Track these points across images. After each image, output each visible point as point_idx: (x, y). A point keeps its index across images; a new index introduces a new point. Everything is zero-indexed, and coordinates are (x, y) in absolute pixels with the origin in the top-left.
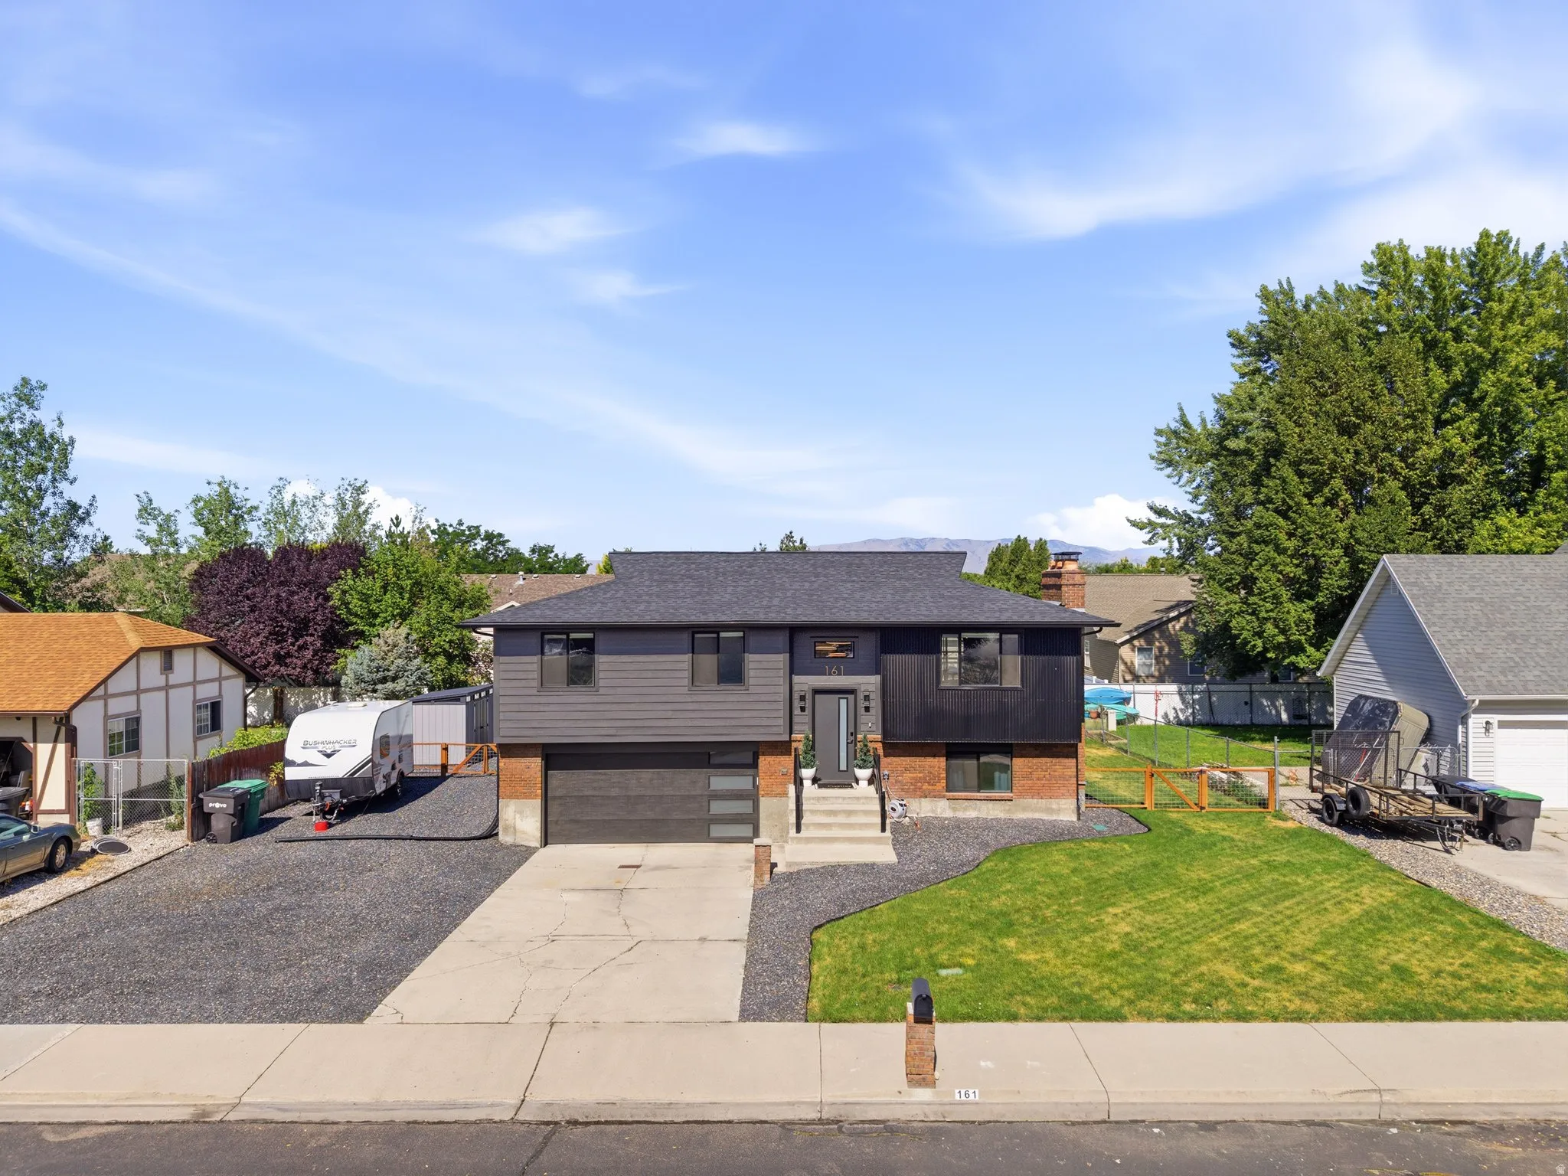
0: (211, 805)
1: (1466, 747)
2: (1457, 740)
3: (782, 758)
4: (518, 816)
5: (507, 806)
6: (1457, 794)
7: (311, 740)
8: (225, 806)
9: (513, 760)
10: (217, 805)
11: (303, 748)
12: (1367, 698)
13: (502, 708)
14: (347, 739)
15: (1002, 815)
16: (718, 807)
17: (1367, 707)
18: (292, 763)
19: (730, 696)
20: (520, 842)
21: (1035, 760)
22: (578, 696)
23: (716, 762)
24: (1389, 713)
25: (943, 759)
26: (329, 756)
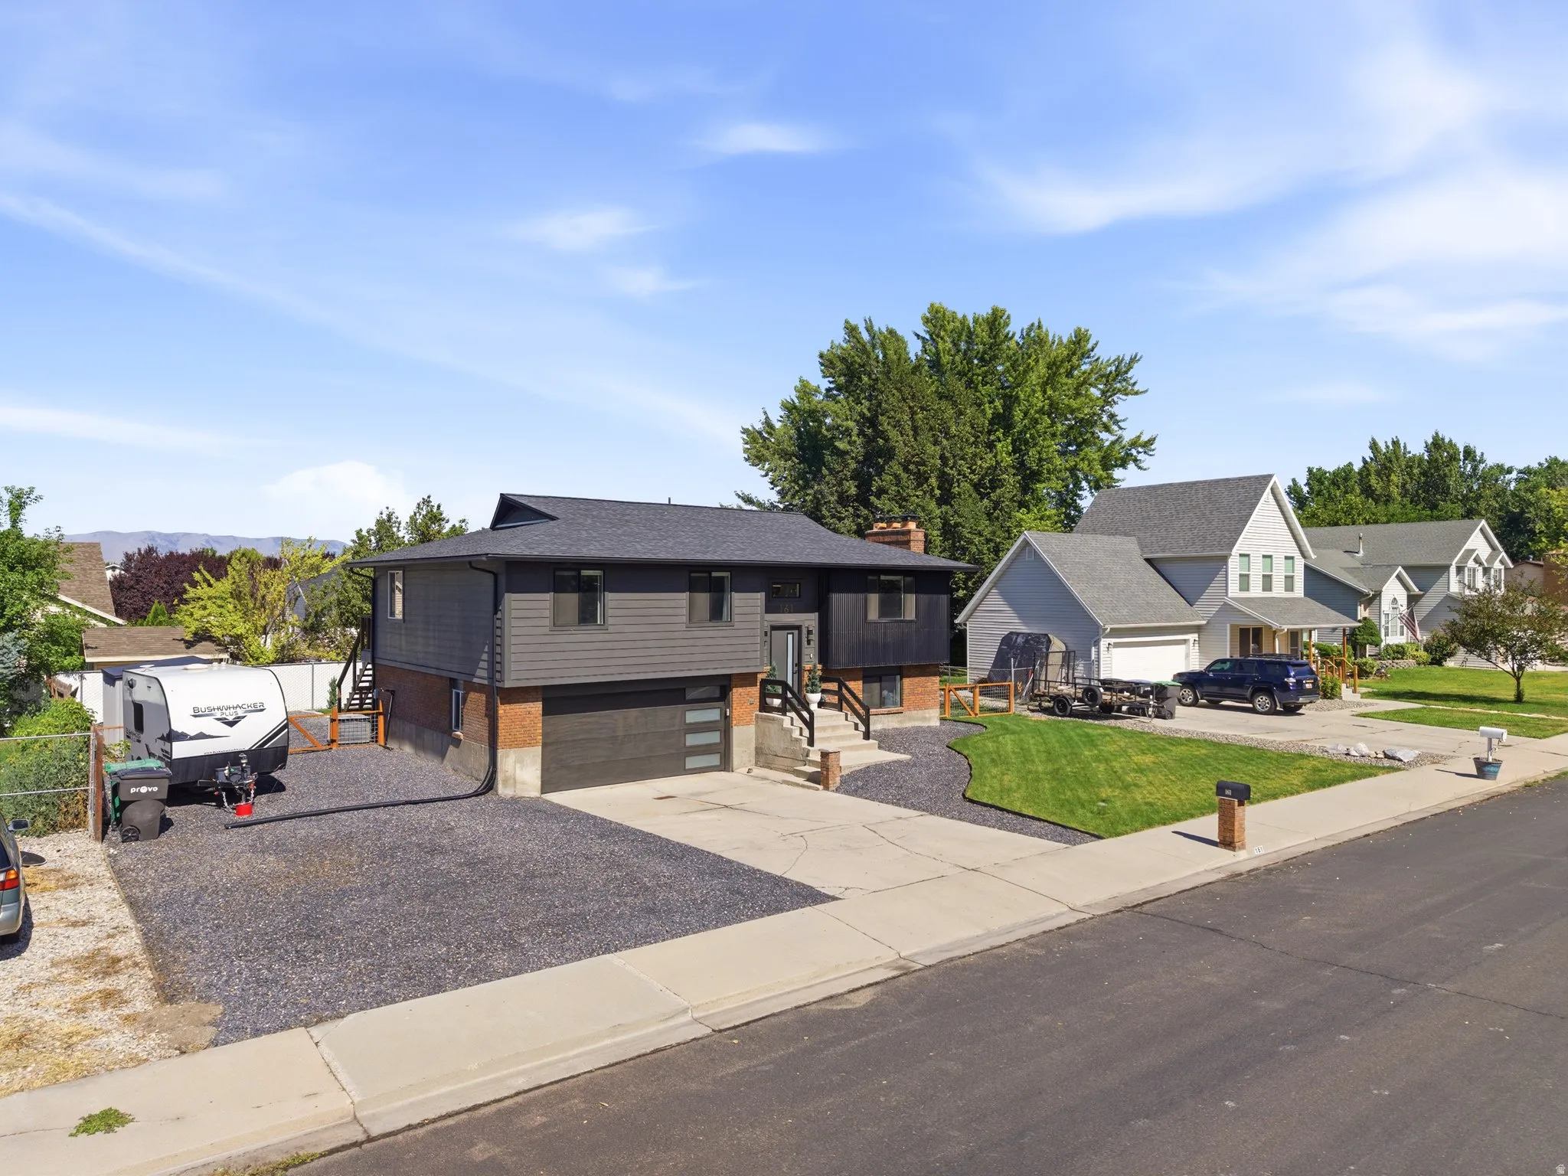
0: (133, 790)
1: (1098, 661)
2: (1090, 657)
3: (749, 689)
4: (518, 765)
5: (507, 756)
6: (1119, 687)
7: (202, 706)
8: (155, 789)
9: (513, 706)
10: (144, 790)
11: (195, 716)
12: (1018, 634)
13: (513, 649)
14: (251, 702)
15: (897, 725)
16: (692, 740)
17: (1020, 640)
18: (183, 737)
19: (713, 634)
20: (519, 793)
21: (917, 679)
22: (585, 635)
23: (692, 698)
24: (1043, 642)
25: (860, 682)
26: (231, 724)
